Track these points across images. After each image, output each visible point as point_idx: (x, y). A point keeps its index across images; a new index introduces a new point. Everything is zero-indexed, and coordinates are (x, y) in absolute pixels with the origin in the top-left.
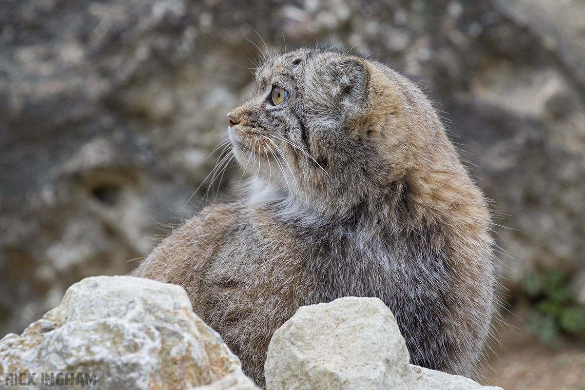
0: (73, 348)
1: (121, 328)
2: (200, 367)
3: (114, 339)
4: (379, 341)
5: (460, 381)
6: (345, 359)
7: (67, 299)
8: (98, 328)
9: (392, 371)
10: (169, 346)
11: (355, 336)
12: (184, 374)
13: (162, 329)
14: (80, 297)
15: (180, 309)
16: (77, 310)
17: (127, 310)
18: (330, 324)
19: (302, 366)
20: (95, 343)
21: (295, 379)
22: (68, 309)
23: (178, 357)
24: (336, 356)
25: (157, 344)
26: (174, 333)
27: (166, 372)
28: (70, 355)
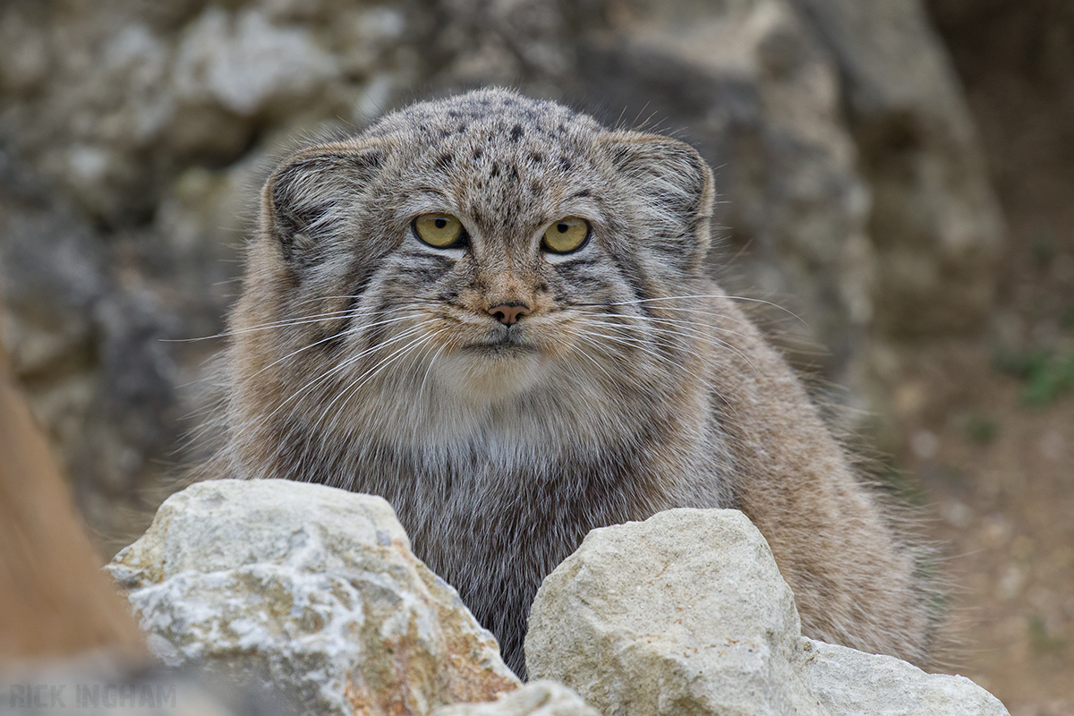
0: (194, 625)
1: (284, 585)
2: (434, 657)
3: (271, 605)
4: (753, 595)
5: (889, 667)
6: (691, 633)
7: (161, 526)
8: (238, 584)
9: (778, 653)
10: (377, 617)
11: (705, 587)
12: (405, 672)
13: (361, 585)
14: (190, 521)
15: (389, 544)
16: (185, 547)
17: (290, 548)
18: (652, 562)
19: (604, 645)
20: (236, 614)
21: (590, 672)
22: (166, 545)
23: (395, 640)
24: (672, 627)
25: (357, 614)
26: (385, 593)
27: (373, 669)
28: (190, 638)
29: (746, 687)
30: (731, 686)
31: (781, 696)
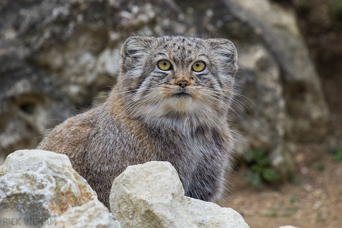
0: (10, 187)
1: (35, 177)
2: (76, 197)
3: (31, 182)
4: (169, 184)
5: (211, 205)
6: (151, 193)
7: (7, 162)
8: (23, 176)
9: (175, 199)
10: (59, 186)
11: (156, 181)
12: (67, 201)
13: (56, 177)
14: (14, 160)
15: (66, 167)
16: (12, 167)
17: (38, 167)
18: (144, 175)
19: (129, 196)
20: (21, 184)
21: (125, 204)
22: (7, 167)
23: (65, 192)
24: (146, 192)
25: (54, 185)
26: (63, 179)
27: (58, 199)
28: (8, 190)
29: (164, 207)
30: (160, 207)
31: (175, 211)
